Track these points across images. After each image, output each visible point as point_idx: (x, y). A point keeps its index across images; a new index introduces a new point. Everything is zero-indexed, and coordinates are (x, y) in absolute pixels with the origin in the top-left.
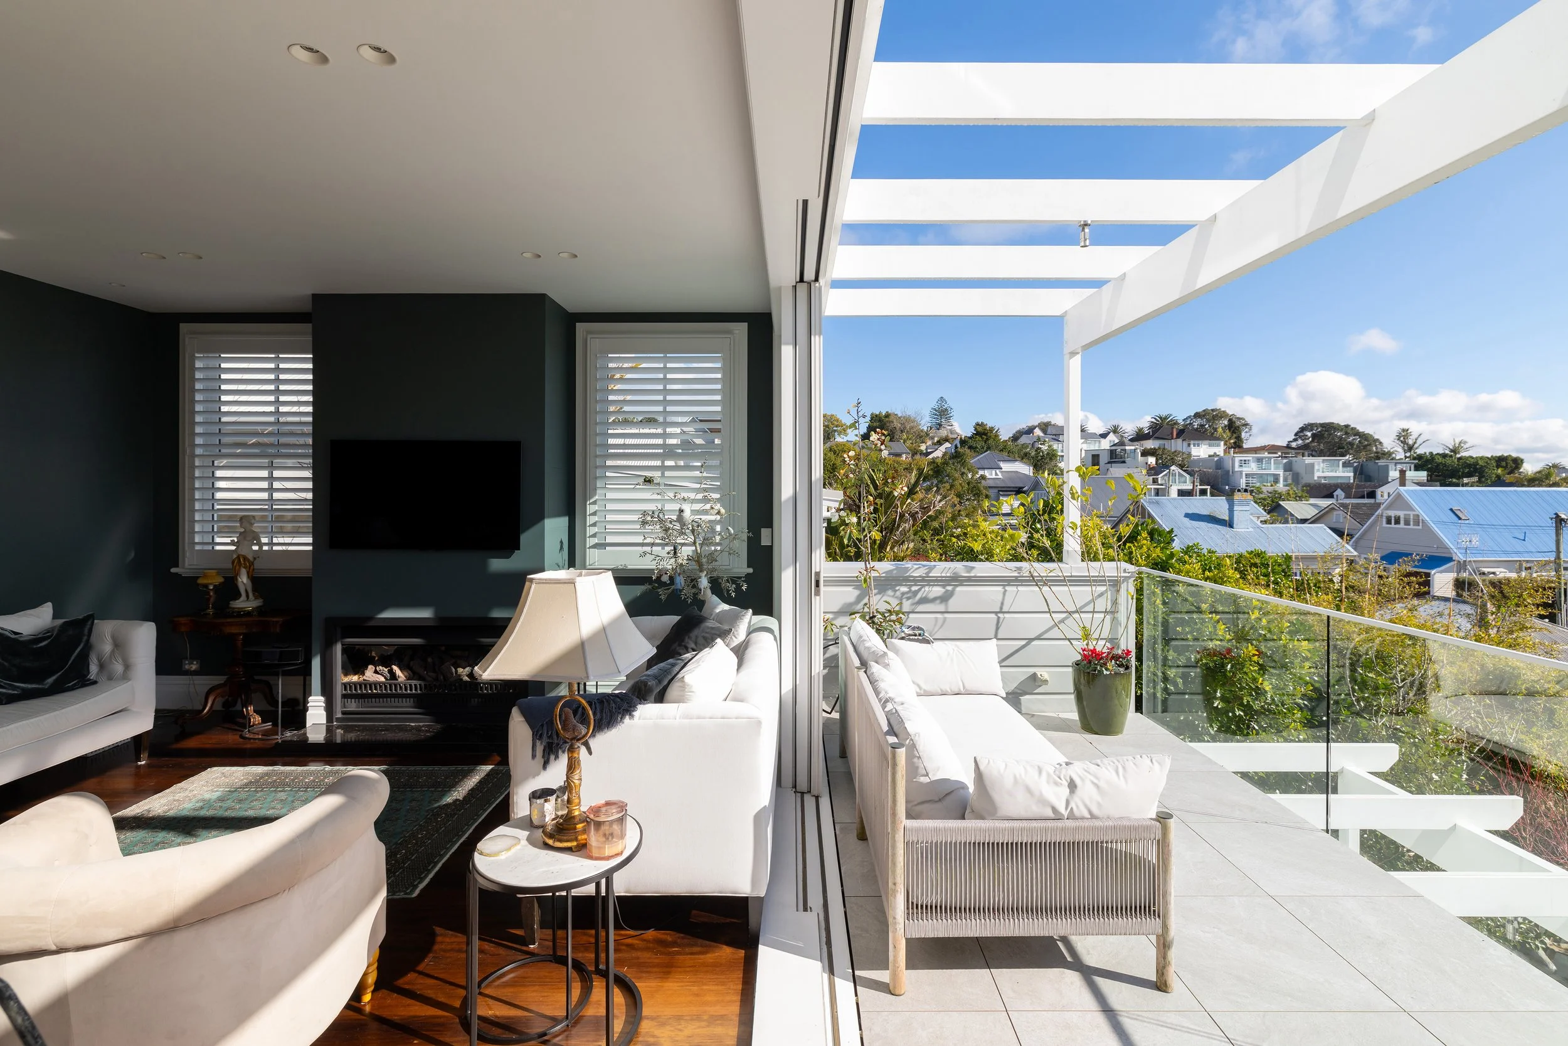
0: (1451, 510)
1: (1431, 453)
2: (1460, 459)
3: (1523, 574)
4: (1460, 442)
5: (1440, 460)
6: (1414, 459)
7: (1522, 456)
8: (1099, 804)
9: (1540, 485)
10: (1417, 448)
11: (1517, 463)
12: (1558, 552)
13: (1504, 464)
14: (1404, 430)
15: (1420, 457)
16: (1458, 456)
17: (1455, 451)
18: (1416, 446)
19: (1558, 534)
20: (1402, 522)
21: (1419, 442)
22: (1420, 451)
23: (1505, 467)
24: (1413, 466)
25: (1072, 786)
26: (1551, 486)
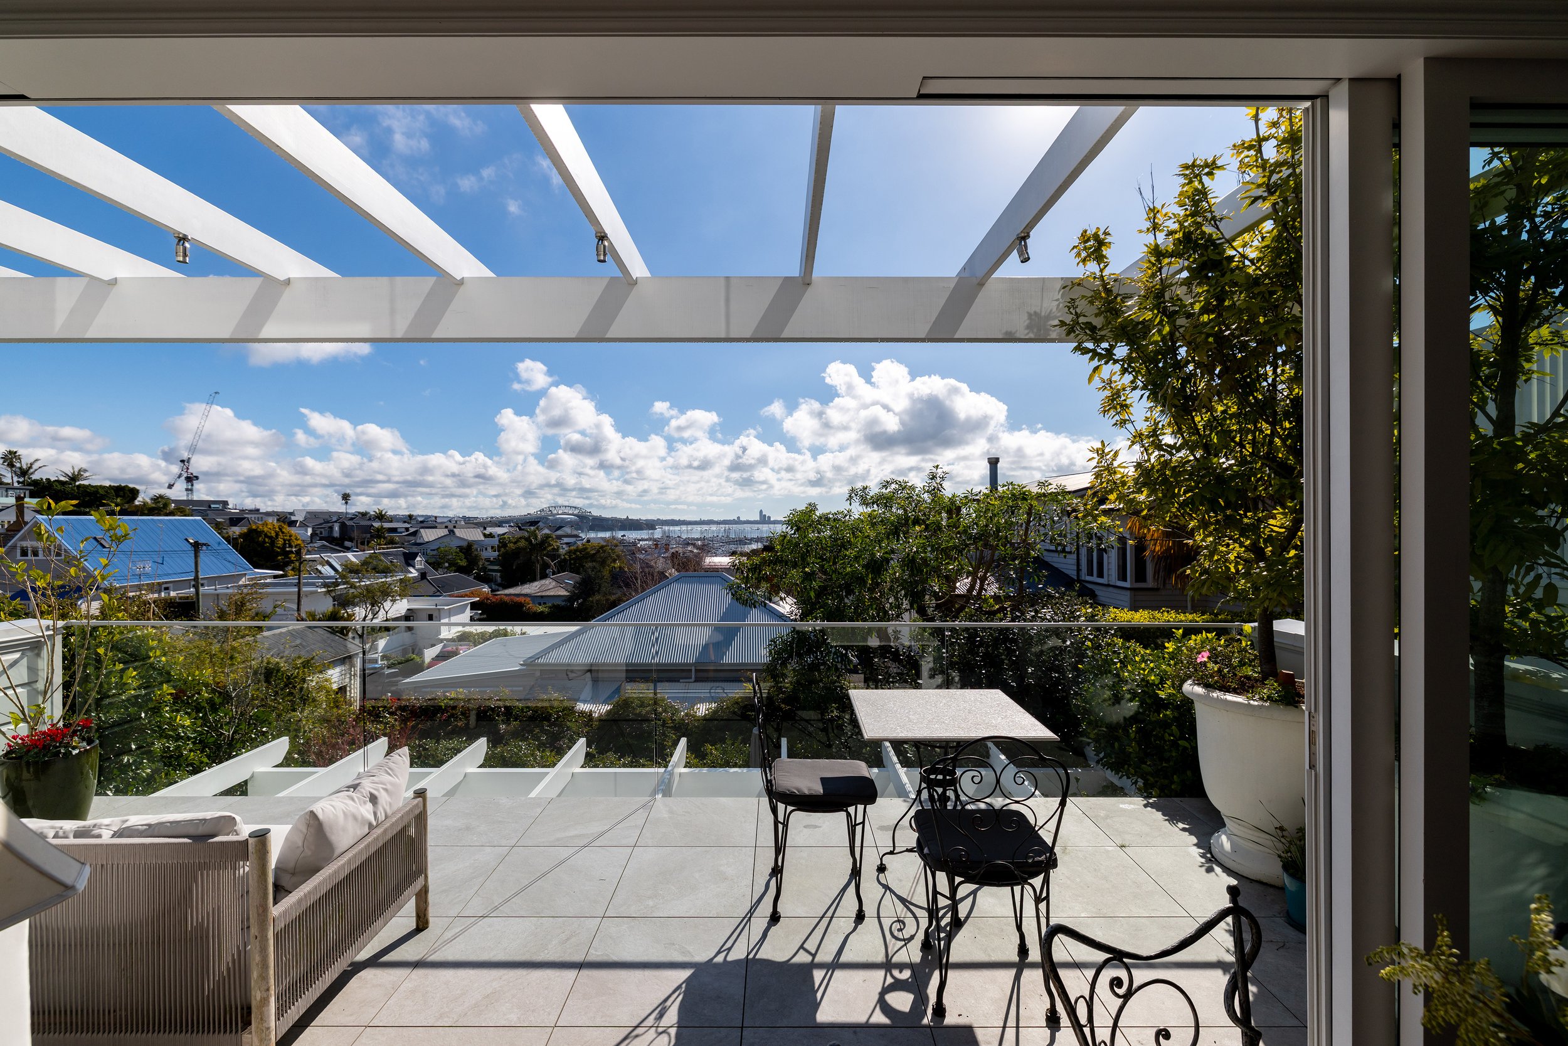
0: (95, 539)
1: (48, 480)
2: (79, 486)
3: (163, 594)
4: (80, 471)
5: (59, 487)
6: (29, 484)
7: (137, 487)
8: (390, 804)
9: (159, 515)
10: (32, 473)
11: (134, 493)
12: (197, 572)
13: (121, 493)
14: (10, 452)
15: (36, 483)
16: (77, 483)
17: (74, 478)
18: (31, 471)
19: (196, 557)
20: (41, 553)
21: (35, 467)
22: (35, 477)
23: (123, 497)
24: (27, 493)
25: (373, 799)
26: (167, 515)
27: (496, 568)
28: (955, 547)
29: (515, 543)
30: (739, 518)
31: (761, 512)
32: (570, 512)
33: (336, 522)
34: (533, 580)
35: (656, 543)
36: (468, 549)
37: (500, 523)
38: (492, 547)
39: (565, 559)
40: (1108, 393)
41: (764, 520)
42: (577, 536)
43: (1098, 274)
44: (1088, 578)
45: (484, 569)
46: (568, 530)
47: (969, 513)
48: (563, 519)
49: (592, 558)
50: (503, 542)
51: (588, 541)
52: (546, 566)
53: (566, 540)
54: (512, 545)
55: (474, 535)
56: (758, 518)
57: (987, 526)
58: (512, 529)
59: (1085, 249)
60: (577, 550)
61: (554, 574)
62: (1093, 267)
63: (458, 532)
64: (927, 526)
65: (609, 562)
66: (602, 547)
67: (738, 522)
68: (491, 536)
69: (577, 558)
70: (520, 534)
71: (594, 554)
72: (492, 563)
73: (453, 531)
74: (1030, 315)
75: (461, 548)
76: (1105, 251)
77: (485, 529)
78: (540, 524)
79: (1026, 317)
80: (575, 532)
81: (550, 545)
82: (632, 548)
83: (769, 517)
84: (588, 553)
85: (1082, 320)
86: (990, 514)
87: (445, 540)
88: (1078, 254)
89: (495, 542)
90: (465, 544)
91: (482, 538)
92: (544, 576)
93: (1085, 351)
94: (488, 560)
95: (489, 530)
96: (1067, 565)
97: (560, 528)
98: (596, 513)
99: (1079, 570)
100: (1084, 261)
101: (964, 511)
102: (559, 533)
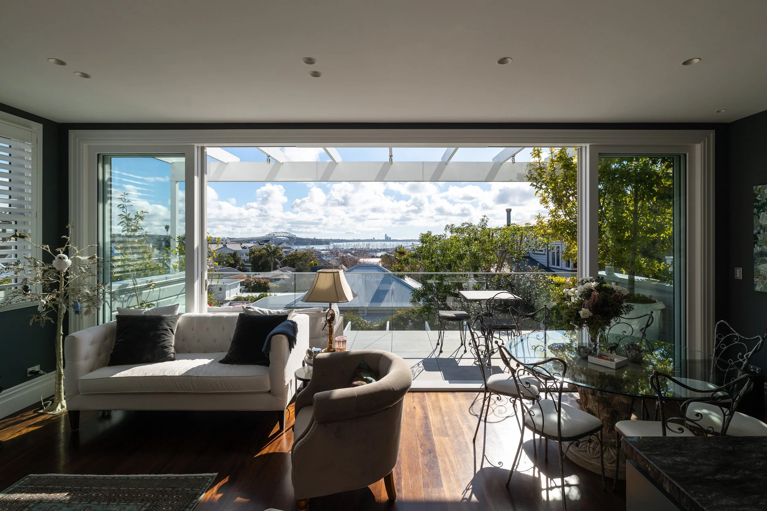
27: (249, 264)
28: (492, 250)
29: (259, 252)
30: (374, 238)
31: (386, 235)
32: (285, 235)
33: (163, 240)
34: (270, 271)
35: (332, 252)
36: (234, 255)
37: (248, 241)
38: (246, 254)
39: (286, 260)
40: (542, 198)
41: (388, 239)
42: (290, 248)
43: (538, 162)
44: (553, 266)
45: (243, 265)
46: (285, 245)
47: (497, 236)
48: (280, 239)
49: (300, 259)
50: (252, 252)
51: (296, 250)
52: (276, 264)
53: (284, 250)
54: (257, 252)
55: (237, 247)
56: (384, 239)
57: (504, 241)
58: (255, 244)
59: (534, 153)
60: (291, 256)
61: (281, 267)
62: (537, 159)
63: (228, 246)
64: (480, 242)
65: (308, 262)
66: (305, 254)
67: (373, 240)
68: (244, 248)
69: (292, 259)
70: (260, 247)
71: (301, 257)
72: (246, 262)
73: (225, 245)
74: (518, 174)
75: (231, 254)
76: (541, 154)
77: (241, 244)
78: (270, 241)
79: (516, 175)
80: (289, 246)
81: (278, 252)
82: (319, 255)
83: (390, 238)
84: (297, 257)
85: (533, 176)
86: (505, 236)
87: (221, 250)
88: (532, 155)
89: (248, 251)
90: (232, 252)
91: (241, 249)
92: (275, 269)
93: (534, 186)
94: (244, 260)
95: (243, 245)
96: (542, 260)
97: (280, 244)
98: (298, 236)
99: (548, 263)
100: (534, 157)
101: (495, 235)
102: (280, 246)
